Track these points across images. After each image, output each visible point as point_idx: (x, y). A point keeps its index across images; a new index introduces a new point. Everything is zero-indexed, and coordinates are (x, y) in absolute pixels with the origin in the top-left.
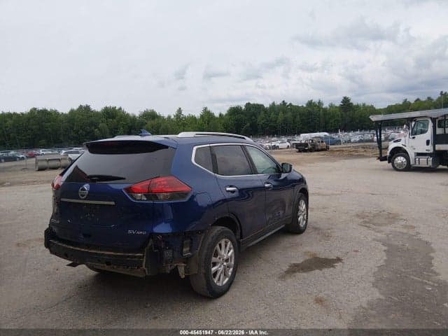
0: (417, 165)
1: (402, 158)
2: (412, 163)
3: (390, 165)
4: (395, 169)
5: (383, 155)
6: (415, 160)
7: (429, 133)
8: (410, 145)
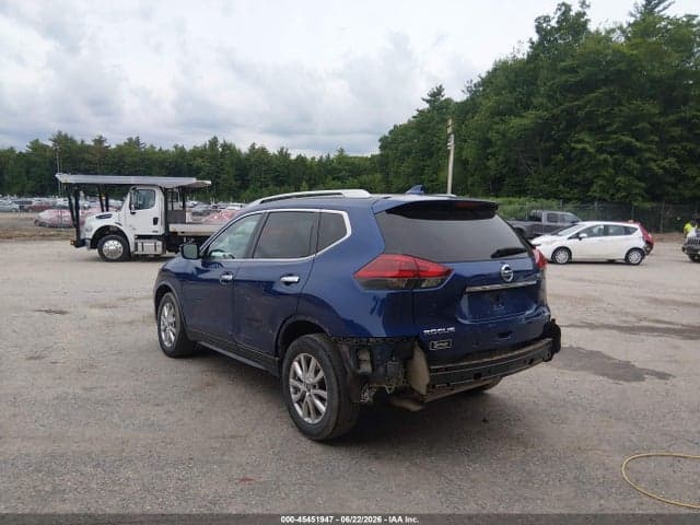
0: (140, 252)
1: (116, 242)
2: (132, 249)
3: (95, 252)
4: (104, 258)
5: (82, 237)
6: (136, 245)
7: (157, 208)
8: (128, 223)
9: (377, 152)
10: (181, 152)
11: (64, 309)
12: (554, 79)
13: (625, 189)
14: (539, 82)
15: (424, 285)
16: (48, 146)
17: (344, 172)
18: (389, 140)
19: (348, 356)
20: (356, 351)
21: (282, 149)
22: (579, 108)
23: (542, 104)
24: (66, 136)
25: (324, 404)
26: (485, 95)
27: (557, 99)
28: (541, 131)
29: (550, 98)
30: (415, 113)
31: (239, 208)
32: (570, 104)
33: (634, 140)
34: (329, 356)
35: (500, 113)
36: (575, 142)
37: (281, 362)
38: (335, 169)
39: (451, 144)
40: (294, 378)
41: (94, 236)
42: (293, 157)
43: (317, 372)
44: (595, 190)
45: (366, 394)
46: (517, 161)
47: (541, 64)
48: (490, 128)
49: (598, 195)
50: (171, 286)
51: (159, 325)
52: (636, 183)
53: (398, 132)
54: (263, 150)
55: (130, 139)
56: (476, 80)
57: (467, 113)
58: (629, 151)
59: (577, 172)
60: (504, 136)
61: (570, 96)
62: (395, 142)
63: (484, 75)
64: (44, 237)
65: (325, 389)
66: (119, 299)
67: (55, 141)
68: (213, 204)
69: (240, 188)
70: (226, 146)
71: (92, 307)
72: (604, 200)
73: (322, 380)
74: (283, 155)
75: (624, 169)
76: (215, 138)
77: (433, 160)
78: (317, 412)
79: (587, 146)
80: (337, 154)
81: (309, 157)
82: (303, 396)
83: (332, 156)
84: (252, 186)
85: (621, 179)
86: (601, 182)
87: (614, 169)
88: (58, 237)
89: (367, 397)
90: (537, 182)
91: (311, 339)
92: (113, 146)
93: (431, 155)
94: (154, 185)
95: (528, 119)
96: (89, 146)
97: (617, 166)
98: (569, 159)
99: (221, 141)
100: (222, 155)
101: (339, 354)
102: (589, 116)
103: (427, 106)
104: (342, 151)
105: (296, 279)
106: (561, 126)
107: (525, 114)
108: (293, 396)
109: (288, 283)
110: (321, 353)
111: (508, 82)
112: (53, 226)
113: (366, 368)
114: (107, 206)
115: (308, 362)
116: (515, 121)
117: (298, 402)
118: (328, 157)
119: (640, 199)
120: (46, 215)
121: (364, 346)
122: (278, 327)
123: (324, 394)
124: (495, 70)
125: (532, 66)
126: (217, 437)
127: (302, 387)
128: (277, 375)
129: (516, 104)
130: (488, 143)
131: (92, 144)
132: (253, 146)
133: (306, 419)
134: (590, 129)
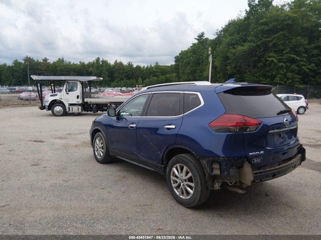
0: (71, 111)
1: (60, 107)
2: (67, 110)
3: (50, 112)
4: (54, 115)
5: (44, 105)
6: (69, 108)
7: (78, 91)
8: (65, 98)
9: (174, 63)
10: (83, 65)
11: (43, 140)
12: (257, 28)
13: (291, 79)
14: (250, 30)
15: (248, 130)
16: (21, 63)
17: (158, 73)
18: (179, 58)
19: (206, 165)
20: (211, 164)
21: (130, 63)
22: (270, 41)
23: (252, 40)
24: (30, 58)
25: (192, 190)
26: (225, 36)
27: (259, 38)
28: (252, 52)
29: (256, 37)
30: (192, 45)
31: (111, 90)
32: (265, 40)
33: (296, 56)
34: (194, 166)
35: (232, 45)
36: (268, 57)
37: (165, 168)
38: (154, 71)
39: (210, 59)
40: (173, 176)
41: (49, 104)
42: (135, 66)
43: (187, 173)
44: (277, 80)
45: (216, 185)
46: (240, 67)
47: (251, 21)
48: (228, 51)
49: (278, 82)
50: (100, 129)
51: (94, 148)
52: (297, 76)
53: (183, 54)
54: (121, 63)
55: (59, 59)
56: (220, 29)
57: (217, 44)
58: (293, 61)
59: (268, 72)
60: (234, 54)
61: (265, 36)
62: (181, 58)
63: (224, 27)
64: (23, 105)
65: (192, 182)
66: (67, 134)
67: (25, 60)
68: (98, 88)
69: (110, 81)
70: (104, 62)
71: (55, 138)
72: (281, 84)
73: (191, 177)
74: (130, 65)
75: (291, 70)
76: (99, 58)
77: (200, 66)
78: (188, 193)
79: (274, 59)
80: (155, 64)
81: (142, 66)
82: (179, 185)
83: (153, 66)
84: (116, 80)
85: (289, 74)
86: (280, 76)
87: (287, 70)
88: (30, 105)
89: (217, 186)
90: (250, 77)
91: (182, 156)
92: (52, 62)
93: (199, 64)
94: (76, 80)
95: (246, 47)
96: (40, 63)
97: (288, 68)
98: (265, 65)
99: (101, 59)
100: (102, 66)
101: (200, 164)
102: (275, 45)
103: (197, 41)
104: (157, 63)
105: (174, 127)
106: (261, 50)
107: (244, 44)
108: (173, 185)
109: (168, 129)
110: (190, 164)
111: (235, 29)
112: (27, 100)
113: (217, 172)
114: (55, 90)
115: (182, 168)
116: (240, 48)
117: (176, 188)
118: (151, 66)
119: (298, 83)
120: (23, 95)
121: (216, 161)
122: (164, 151)
123: (192, 185)
124: (229, 24)
125: (246, 22)
126: (137, 206)
127: (179, 181)
128: (163, 174)
129: (240, 40)
130: (227, 58)
131: (42, 61)
132: (116, 61)
133: (181, 196)
134: (275, 51)
